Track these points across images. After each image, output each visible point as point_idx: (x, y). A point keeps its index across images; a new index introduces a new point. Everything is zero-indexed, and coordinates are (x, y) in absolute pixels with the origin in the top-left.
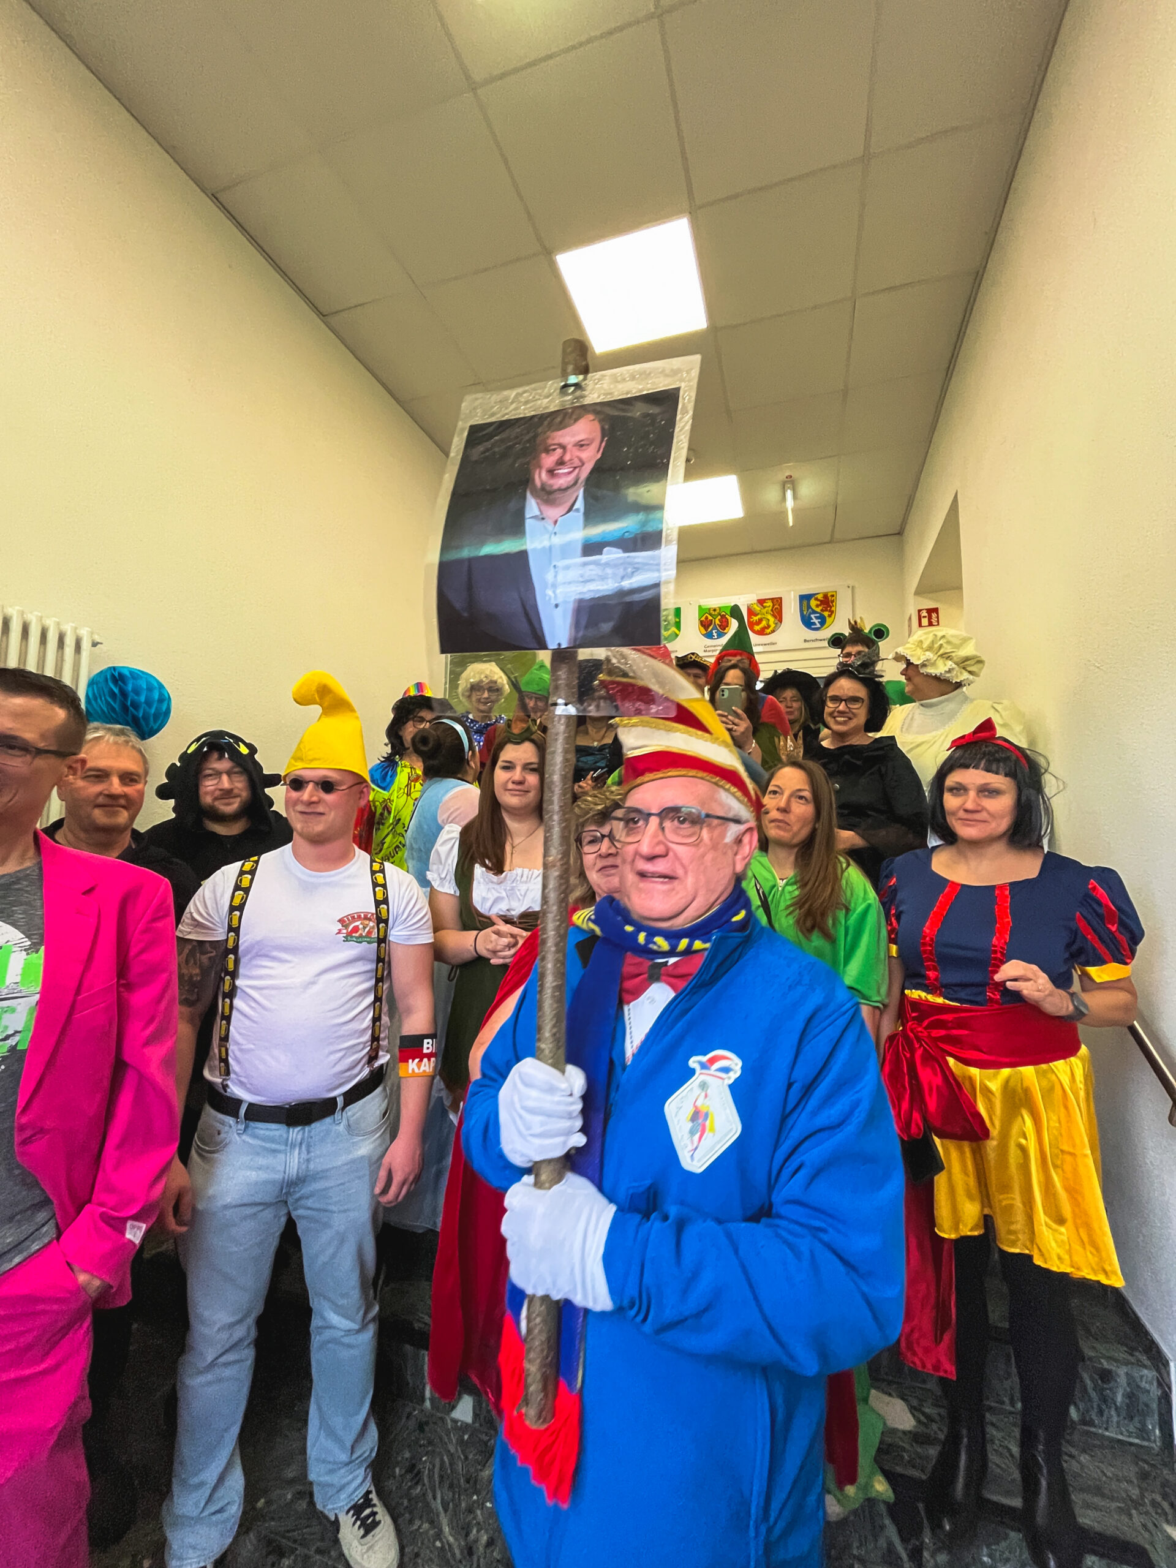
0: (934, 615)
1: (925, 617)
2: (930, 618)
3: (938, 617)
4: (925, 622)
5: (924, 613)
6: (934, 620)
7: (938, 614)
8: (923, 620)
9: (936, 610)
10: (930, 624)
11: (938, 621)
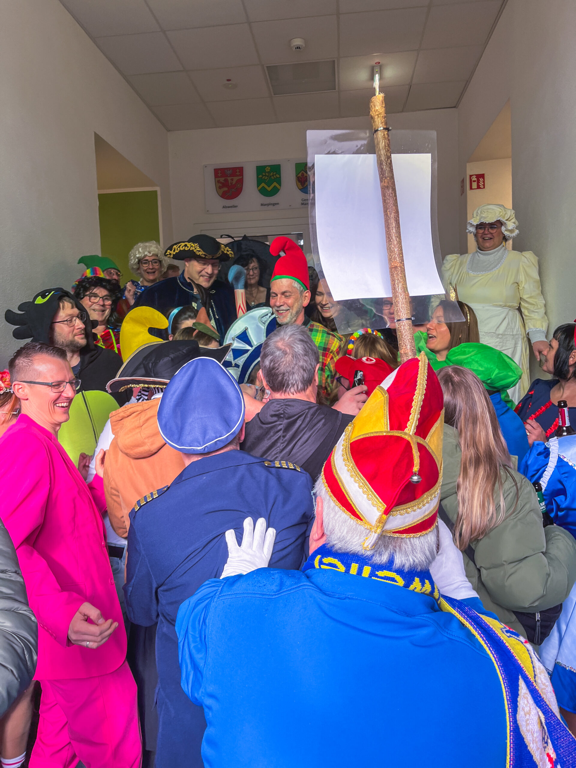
0: (481, 180)
1: (474, 181)
2: (478, 182)
3: (484, 182)
4: (475, 185)
5: (474, 179)
6: (481, 184)
7: (484, 179)
8: (473, 183)
9: (482, 176)
10: (479, 187)
11: (484, 185)
